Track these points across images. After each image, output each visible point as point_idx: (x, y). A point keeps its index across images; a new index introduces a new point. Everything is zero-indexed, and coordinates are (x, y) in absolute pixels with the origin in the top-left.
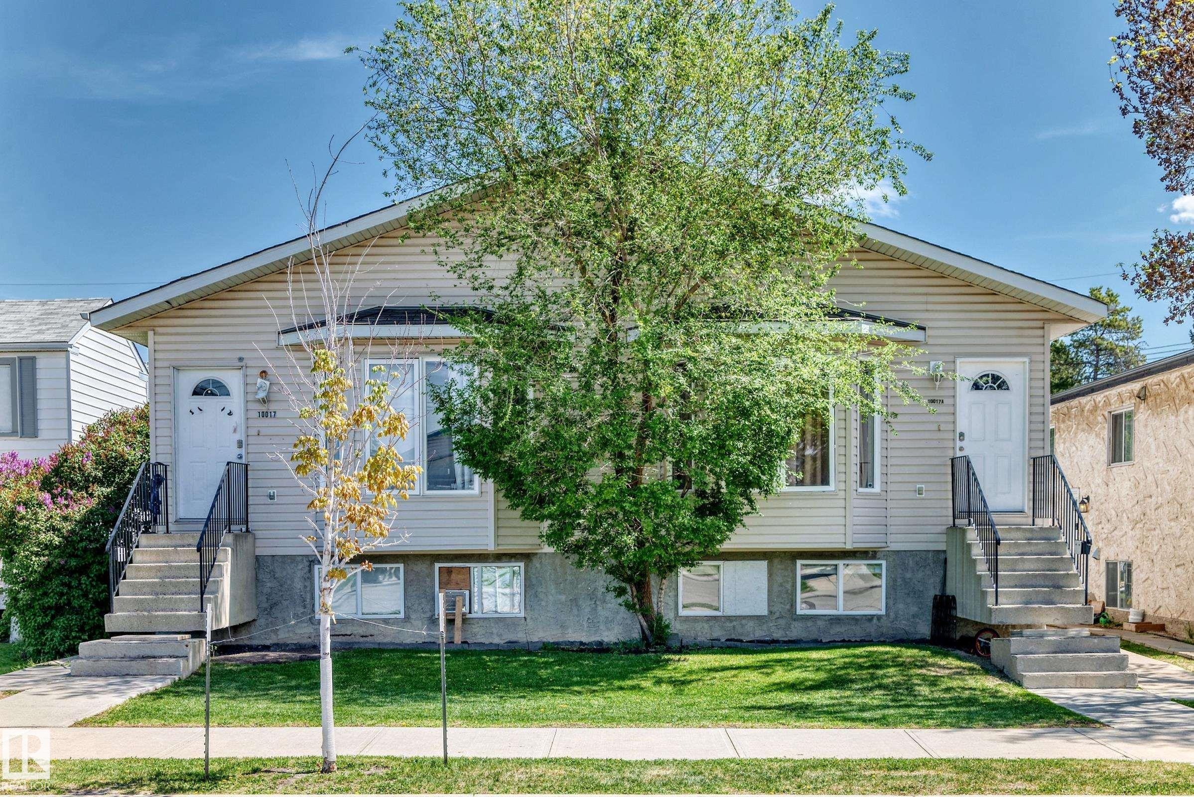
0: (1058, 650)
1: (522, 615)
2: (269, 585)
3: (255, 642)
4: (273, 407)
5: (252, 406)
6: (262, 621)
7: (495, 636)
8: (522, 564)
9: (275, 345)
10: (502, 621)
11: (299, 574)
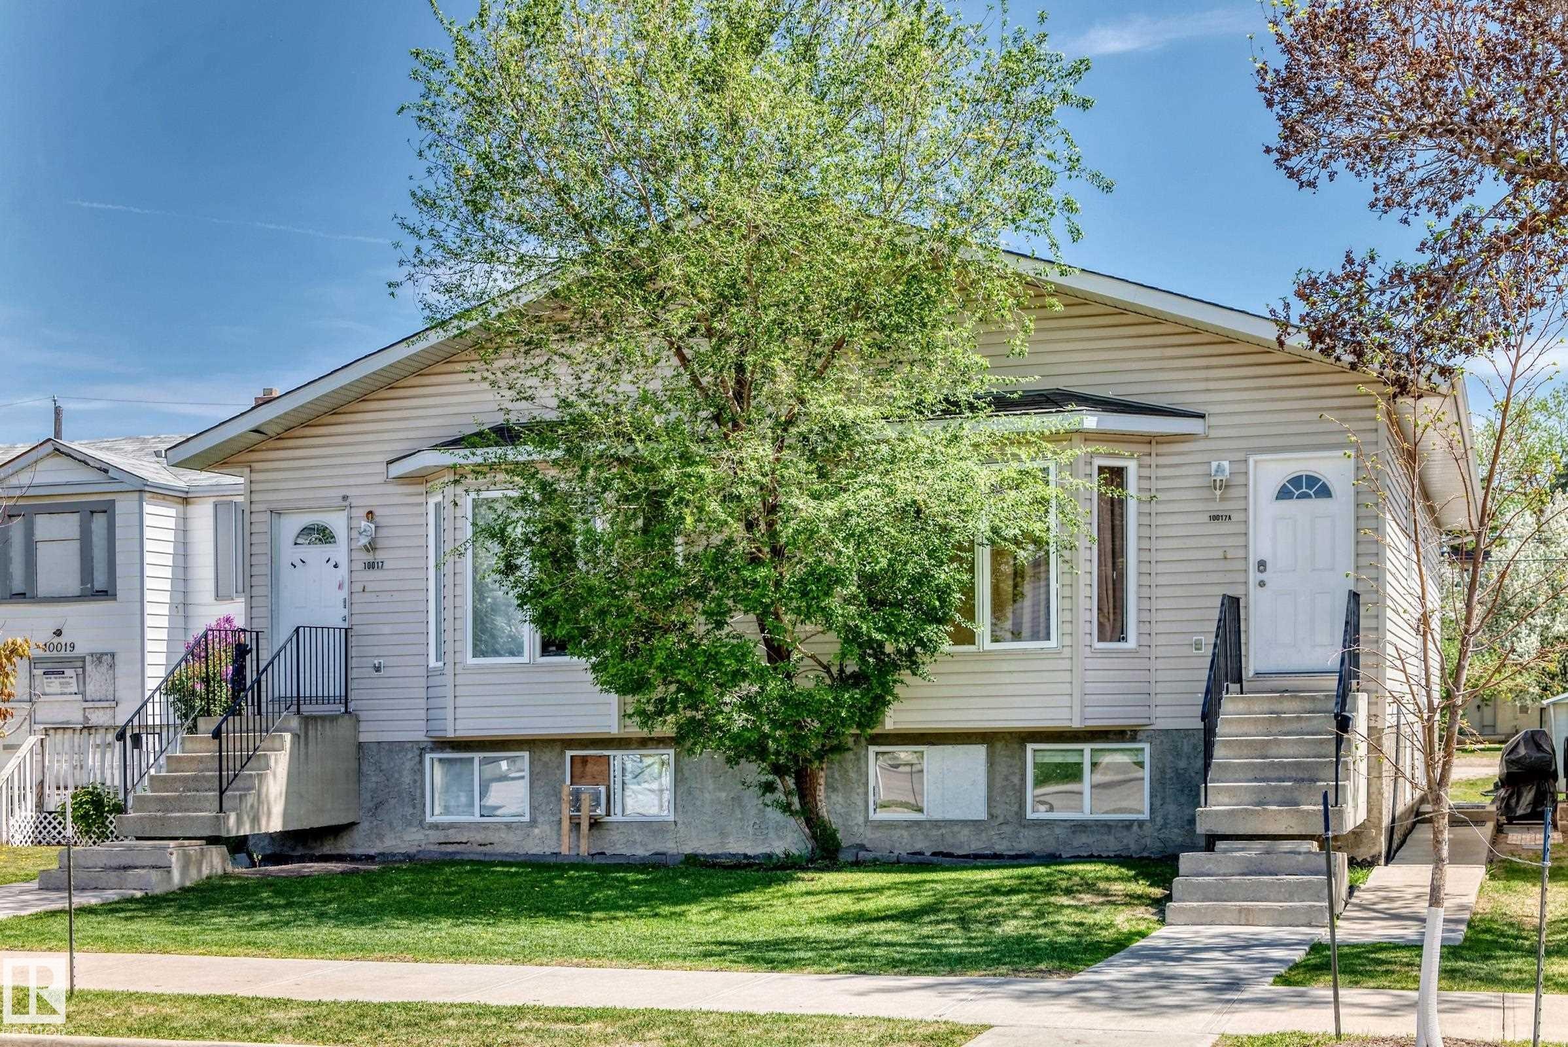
0: (1246, 870)
1: (672, 818)
2: (374, 779)
3: (358, 851)
4: (380, 555)
5: (355, 555)
6: (365, 825)
7: (638, 846)
8: (672, 752)
9: (382, 478)
10: (648, 826)
11: (408, 765)
